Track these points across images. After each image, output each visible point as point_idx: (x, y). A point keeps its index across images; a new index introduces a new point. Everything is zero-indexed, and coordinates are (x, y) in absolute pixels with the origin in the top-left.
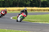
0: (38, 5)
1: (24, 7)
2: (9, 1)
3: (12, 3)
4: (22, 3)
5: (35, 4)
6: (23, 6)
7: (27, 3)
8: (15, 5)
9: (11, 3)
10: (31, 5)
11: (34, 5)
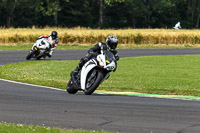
0: (92, 18)
1: (34, 27)
4: (25, 9)
5: (79, 13)
6: (30, 21)
7: (47, 10)
10: (64, 20)
11: (74, 19)
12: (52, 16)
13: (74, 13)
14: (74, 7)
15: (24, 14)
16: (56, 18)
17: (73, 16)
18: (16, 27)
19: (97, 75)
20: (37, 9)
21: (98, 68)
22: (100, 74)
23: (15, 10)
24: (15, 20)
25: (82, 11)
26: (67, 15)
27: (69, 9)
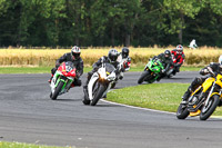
0: (220, 36)
2: (89, 17)
3: (104, 28)
4: (146, 26)
7: (170, 28)
8: (116, 38)
9: (97, 28)
11: (201, 38)
12: (177, 35)
13: (200, 30)
14: (200, 25)
16: (180, 37)
17: (199, 34)
24: (135, 38)
25: (210, 29)
27: (194, 26)
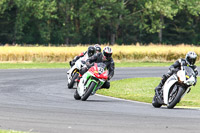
0: (197, 35)
1: (138, 44)
2: (78, 18)
3: (91, 28)
4: (130, 26)
5: (183, 30)
6: (134, 38)
7: (151, 27)
8: (102, 37)
9: (85, 28)
10: (168, 37)
11: (179, 37)
12: (157, 34)
13: (178, 30)
14: (178, 25)
15: (128, 31)
16: (160, 36)
17: (177, 33)
18: (120, 44)
19: (177, 90)
20: (140, 27)
21: (179, 83)
22: (180, 89)
23: (120, 27)
24: (119, 37)
25: (187, 29)
26: (171, 32)
27: (173, 26)
